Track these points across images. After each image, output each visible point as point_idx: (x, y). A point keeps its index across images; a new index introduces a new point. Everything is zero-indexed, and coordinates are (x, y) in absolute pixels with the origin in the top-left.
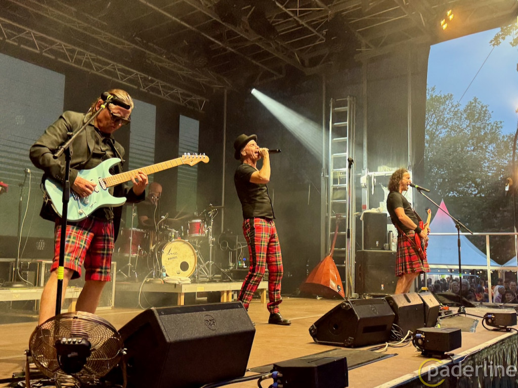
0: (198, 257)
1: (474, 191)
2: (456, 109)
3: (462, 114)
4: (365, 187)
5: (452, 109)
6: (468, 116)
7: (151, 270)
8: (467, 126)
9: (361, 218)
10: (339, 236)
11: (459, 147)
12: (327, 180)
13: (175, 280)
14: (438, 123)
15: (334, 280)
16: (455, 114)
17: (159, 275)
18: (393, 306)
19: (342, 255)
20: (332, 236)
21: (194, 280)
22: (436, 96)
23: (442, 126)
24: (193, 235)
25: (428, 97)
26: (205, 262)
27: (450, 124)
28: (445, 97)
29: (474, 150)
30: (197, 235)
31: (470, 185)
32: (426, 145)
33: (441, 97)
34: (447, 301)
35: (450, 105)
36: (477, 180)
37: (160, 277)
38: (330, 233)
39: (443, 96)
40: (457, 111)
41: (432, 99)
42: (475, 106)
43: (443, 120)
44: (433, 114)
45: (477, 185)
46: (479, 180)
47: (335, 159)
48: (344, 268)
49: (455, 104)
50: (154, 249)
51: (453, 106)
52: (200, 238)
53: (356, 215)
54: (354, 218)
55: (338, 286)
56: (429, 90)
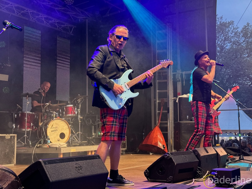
0: (71, 130)
1: (249, 82)
2: (236, 31)
3: (240, 34)
4: (179, 81)
5: (234, 31)
6: (243, 35)
7: (40, 139)
8: (244, 41)
9: (177, 101)
10: (163, 113)
11: (238, 55)
13: (56, 145)
15: (160, 142)
16: (236, 33)
17: (45, 142)
19: (165, 126)
20: (159, 113)
21: (69, 144)
22: (223, 22)
23: (227, 42)
24: (68, 115)
25: (218, 23)
26: (76, 132)
27: (233, 40)
28: (229, 23)
29: (248, 57)
30: (70, 115)
31: (246, 79)
32: (218, 54)
33: (226, 23)
34: (232, 153)
35: (232, 28)
36: (250, 75)
37: (46, 144)
38: (157, 112)
41: (221, 24)
42: (248, 28)
43: (228, 38)
44: (221, 34)
45: (251, 79)
48: (167, 134)
49: (235, 27)
50: (42, 125)
51: (234, 29)
52: (72, 117)
53: (174, 99)
54: (172, 101)
55: (163, 146)
56: (219, 18)
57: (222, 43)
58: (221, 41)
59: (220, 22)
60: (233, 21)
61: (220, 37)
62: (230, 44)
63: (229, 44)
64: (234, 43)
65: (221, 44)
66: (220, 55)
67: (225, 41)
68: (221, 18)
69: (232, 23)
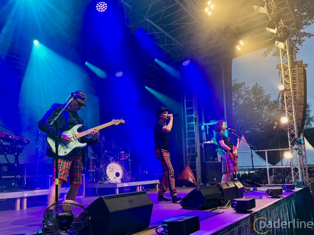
0: (124, 170)
1: (259, 129)
2: (247, 90)
3: (250, 92)
4: (204, 131)
5: (245, 90)
6: (253, 92)
7: (102, 177)
8: (253, 98)
9: (203, 146)
10: (192, 156)
11: (250, 108)
12: (185, 129)
13: (113, 181)
14: (239, 97)
15: (191, 177)
16: (247, 92)
17: (106, 180)
18: (221, 189)
19: (194, 165)
20: (189, 156)
21: (123, 181)
22: (237, 84)
23: (240, 98)
24: (121, 159)
25: (233, 84)
26: (127, 172)
27: (245, 97)
28: (241, 84)
29: (257, 109)
30: (123, 159)
31: (256, 126)
32: (233, 108)
33: (239, 84)
34: (247, 185)
35: (244, 87)
36: (259, 124)
37: (106, 181)
38: (188, 155)
39: (240, 83)
40: (248, 91)
41: (235, 85)
42: (257, 87)
43: (241, 95)
44: (236, 93)
45: (260, 127)
46: (260, 124)
47: (188, 118)
48: (196, 171)
49: (246, 87)
50: (102, 167)
51: (245, 88)
52: (124, 161)
53: (200, 145)
54: (199, 146)
55: (193, 180)
56: (233, 81)
57: (236, 100)
58: (236, 98)
59: (235, 84)
60: (244, 83)
61: (234, 95)
62: (243, 100)
63: (241, 100)
64: (246, 99)
66: (235, 109)
68: (235, 80)
69: (244, 84)
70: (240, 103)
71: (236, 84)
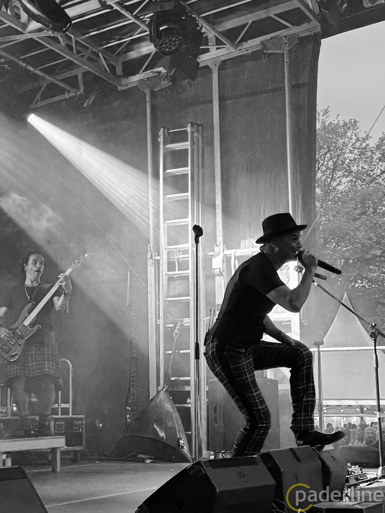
2: (364, 145)
3: (373, 153)
5: (357, 145)
11: (369, 207)
14: (336, 168)
16: (363, 152)
22: (331, 123)
28: (345, 124)
40: (365, 148)
47: (169, 229)
48: (188, 410)
49: (362, 135)
51: (358, 140)
57: (328, 177)
59: (323, 123)
60: (355, 122)
65: (325, 180)
66: (322, 207)
67: (334, 170)
68: (326, 112)
69: (353, 125)
70: (340, 188)
71: (327, 124)
